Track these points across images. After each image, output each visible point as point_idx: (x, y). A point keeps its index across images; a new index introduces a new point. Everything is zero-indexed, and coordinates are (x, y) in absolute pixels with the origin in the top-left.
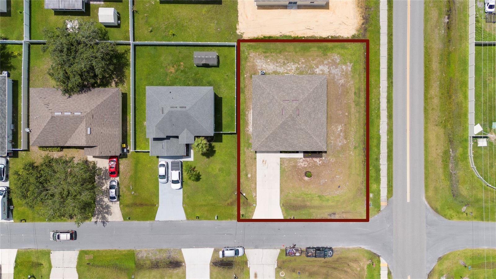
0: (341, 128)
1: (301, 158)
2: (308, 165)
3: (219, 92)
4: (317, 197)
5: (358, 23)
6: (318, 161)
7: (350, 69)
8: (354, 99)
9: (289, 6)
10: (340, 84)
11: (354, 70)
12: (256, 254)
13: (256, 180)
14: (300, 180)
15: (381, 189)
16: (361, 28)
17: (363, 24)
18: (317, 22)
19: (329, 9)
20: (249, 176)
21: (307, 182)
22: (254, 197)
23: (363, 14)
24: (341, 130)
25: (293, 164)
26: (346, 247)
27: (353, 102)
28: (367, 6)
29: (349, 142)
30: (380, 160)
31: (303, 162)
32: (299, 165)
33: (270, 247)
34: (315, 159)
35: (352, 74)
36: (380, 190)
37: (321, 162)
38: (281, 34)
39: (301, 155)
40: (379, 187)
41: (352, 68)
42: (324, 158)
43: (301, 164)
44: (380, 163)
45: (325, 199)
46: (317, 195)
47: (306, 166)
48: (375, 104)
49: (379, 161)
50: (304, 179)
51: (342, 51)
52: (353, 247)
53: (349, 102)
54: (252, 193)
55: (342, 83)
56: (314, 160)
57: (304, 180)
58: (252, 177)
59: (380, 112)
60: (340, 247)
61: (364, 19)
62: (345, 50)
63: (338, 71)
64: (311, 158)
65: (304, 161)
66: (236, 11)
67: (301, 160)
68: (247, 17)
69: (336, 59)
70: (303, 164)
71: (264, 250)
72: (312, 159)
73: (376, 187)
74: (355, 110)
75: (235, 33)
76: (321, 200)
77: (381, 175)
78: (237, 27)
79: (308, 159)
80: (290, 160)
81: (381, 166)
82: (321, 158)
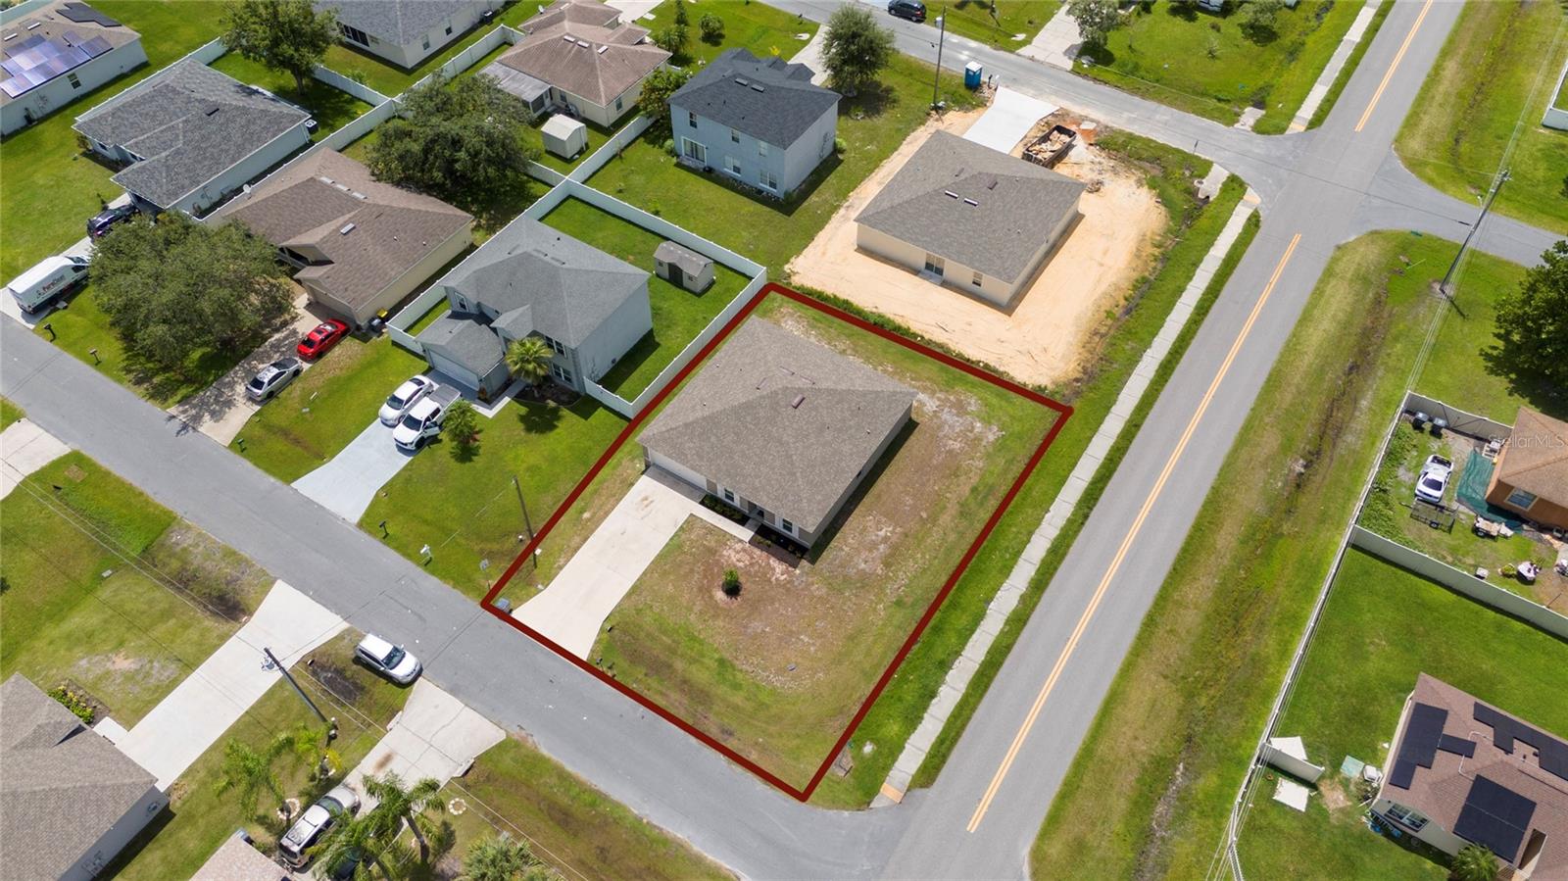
0: (889, 534)
1: (741, 541)
2: (746, 566)
3: (662, 332)
4: (716, 661)
5: (1066, 373)
6: (777, 570)
7: (991, 437)
8: (963, 499)
9: (923, 273)
10: (947, 448)
11: (1001, 446)
12: (436, 707)
13: (593, 531)
14: (700, 589)
15: (906, 745)
16: (1067, 385)
17: (1077, 380)
18: (970, 325)
19: (1010, 316)
20: (586, 515)
21: (716, 606)
22: (556, 566)
23: (1089, 365)
24: (885, 539)
25: (713, 544)
26: (696, 848)
27: (958, 502)
28: (1105, 355)
29: (890, 578)
30: (951, 671)
31: (738, 552)
32: (725, 553)
33: (490, 714)
34: (774, 562)
35: (991, 450)
36: (904, 747)
37: (785, 576)
38: (874, 310)
39: (745, 534)
40: (905, 740)
41: (997, 440)
42: (798, 572)
43: (733, 554)
44: (947, 678)
45: (731, 678)
46: (716, 656)
47: (741, 564)
48: (1015, 538)
49: (946, 673)
50: (714, 593)
51: (994, 401)
52: (718, 861)
53: (948, 495)
54: (560, 557)
55: (954, 449)
56: (771, 561)
57: (711, 597)
58: (589, 520)
59: (1016, 561)
60: (679, 835)
61: (1085, 371)
62: (1003, 403)
63: (958, 421)
64: (765, 554)
65: (744, 550)
66: (810, 238)
67: (738, 546)
68: (824, 254)
69: (969, 403)
70: (738, 556)
71: (467, 708)
72: (769, 559)
73: (896, 734)
74: (952, 521)
75: (782, 266)
76: (719, 674)
77: (929, 711)
78: (792, 260)
79: (758, 552)
80: (712, 530)
81: (944, 686)
82: (790, 569)
